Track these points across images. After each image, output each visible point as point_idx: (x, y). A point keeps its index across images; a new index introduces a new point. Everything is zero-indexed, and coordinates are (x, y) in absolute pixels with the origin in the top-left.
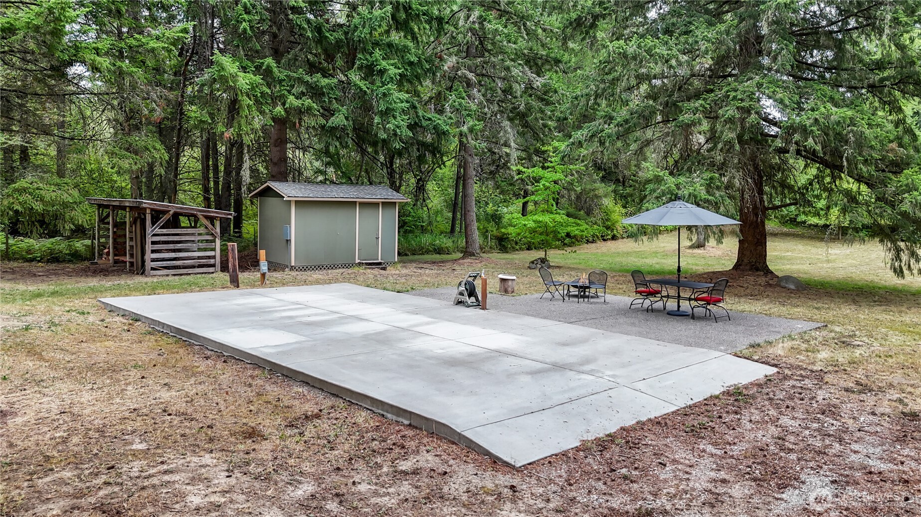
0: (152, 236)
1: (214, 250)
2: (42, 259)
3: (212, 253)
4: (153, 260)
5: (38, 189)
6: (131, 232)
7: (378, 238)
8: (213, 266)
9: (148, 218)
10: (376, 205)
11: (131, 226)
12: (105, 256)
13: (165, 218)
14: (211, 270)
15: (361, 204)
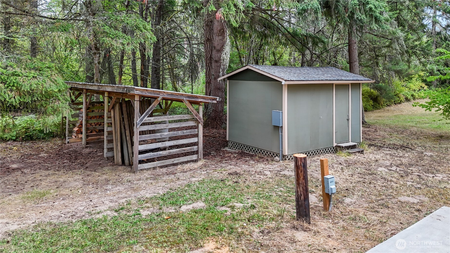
0: (141, 125)
1: (197, 136)
2: (17, 138)
3: (194, 140)
4: (141, 153)
5: (13, 75)
6: (109, 117)
7: (348, 120)
8: (197, 152)
9: (137, 105)
10: (346, 86)
11: (109, 111)
12: (75, 134)
13: (155, 105)
14: (194, 157)
15: (337, 85)
